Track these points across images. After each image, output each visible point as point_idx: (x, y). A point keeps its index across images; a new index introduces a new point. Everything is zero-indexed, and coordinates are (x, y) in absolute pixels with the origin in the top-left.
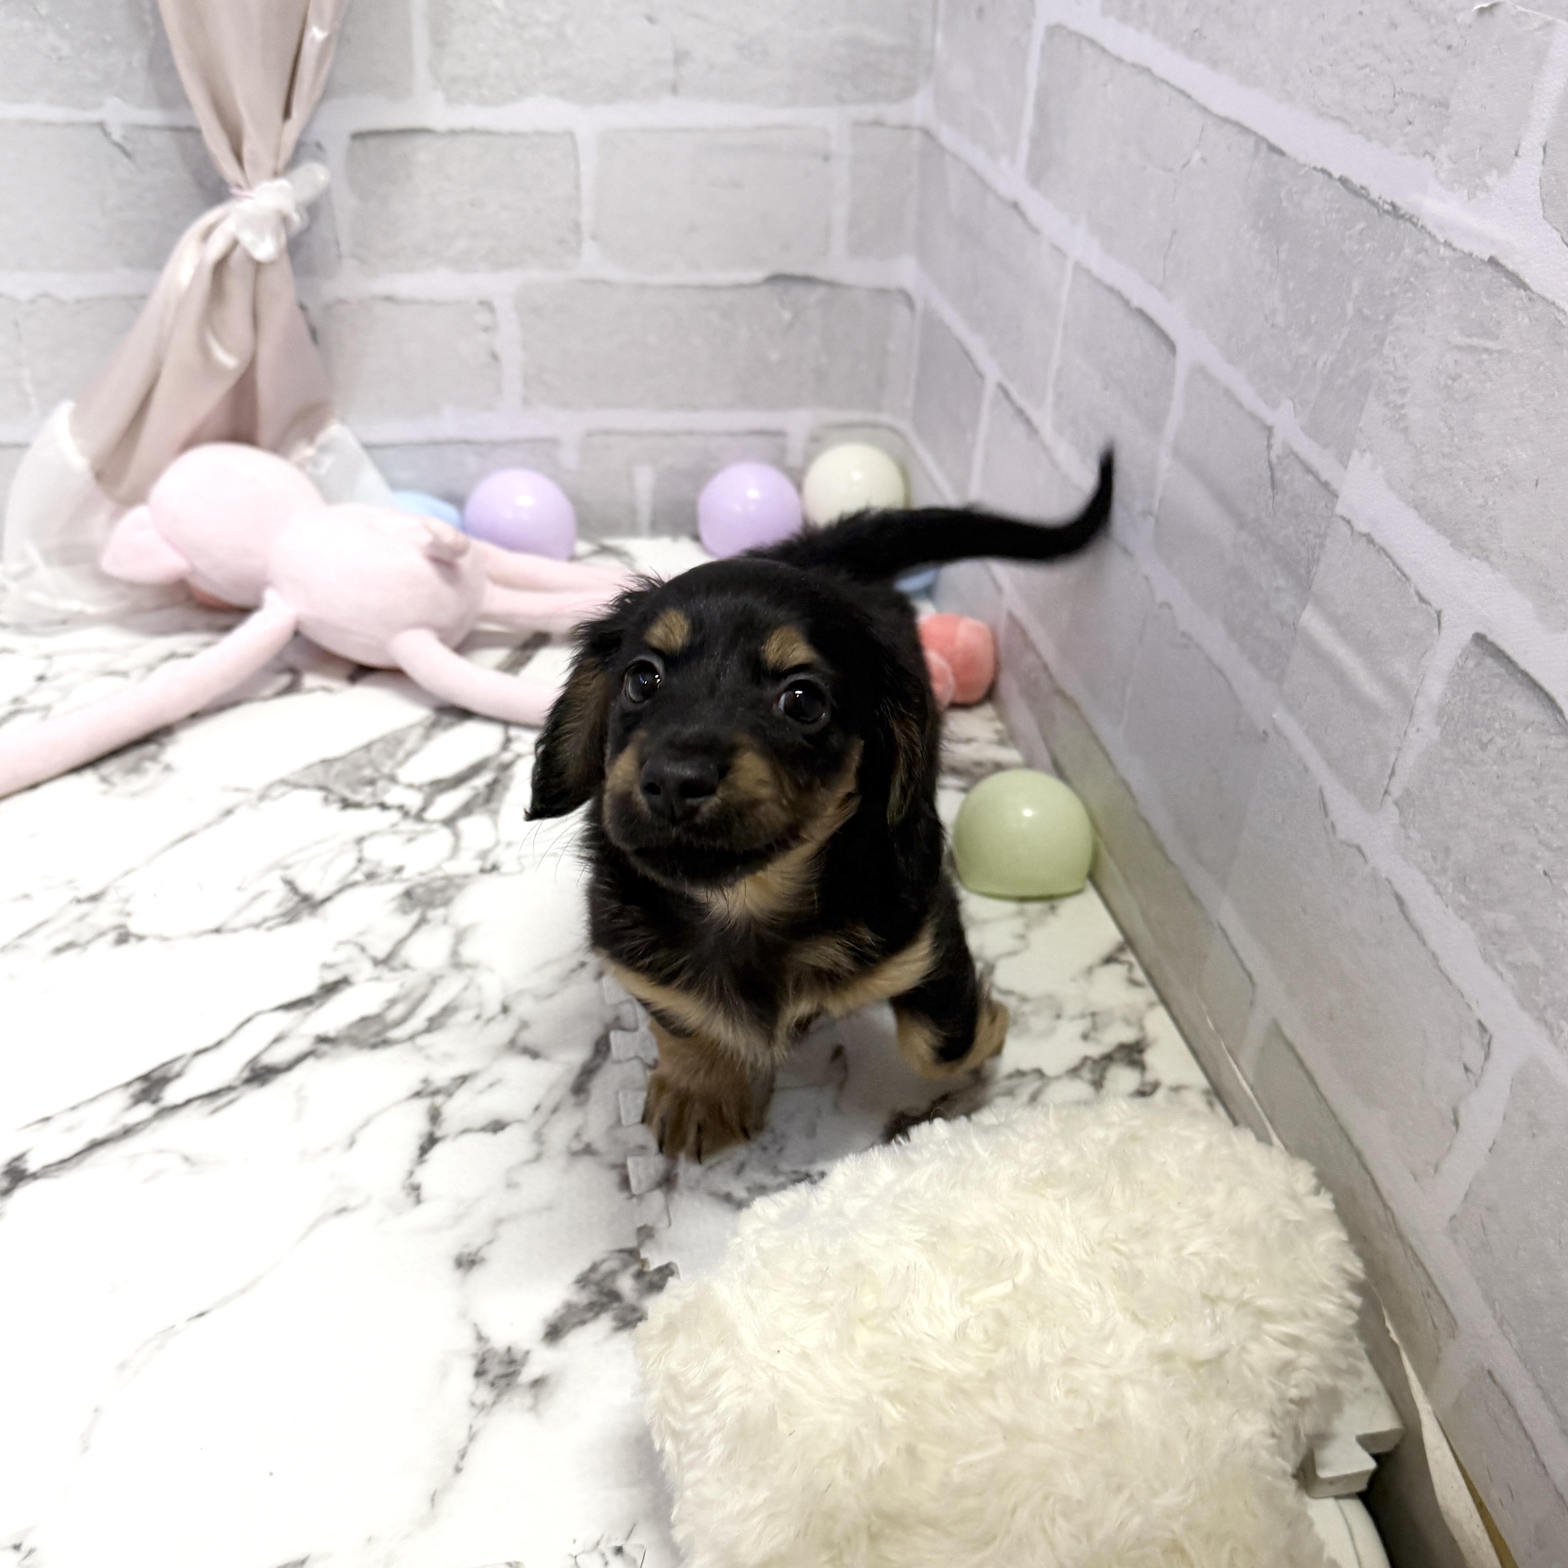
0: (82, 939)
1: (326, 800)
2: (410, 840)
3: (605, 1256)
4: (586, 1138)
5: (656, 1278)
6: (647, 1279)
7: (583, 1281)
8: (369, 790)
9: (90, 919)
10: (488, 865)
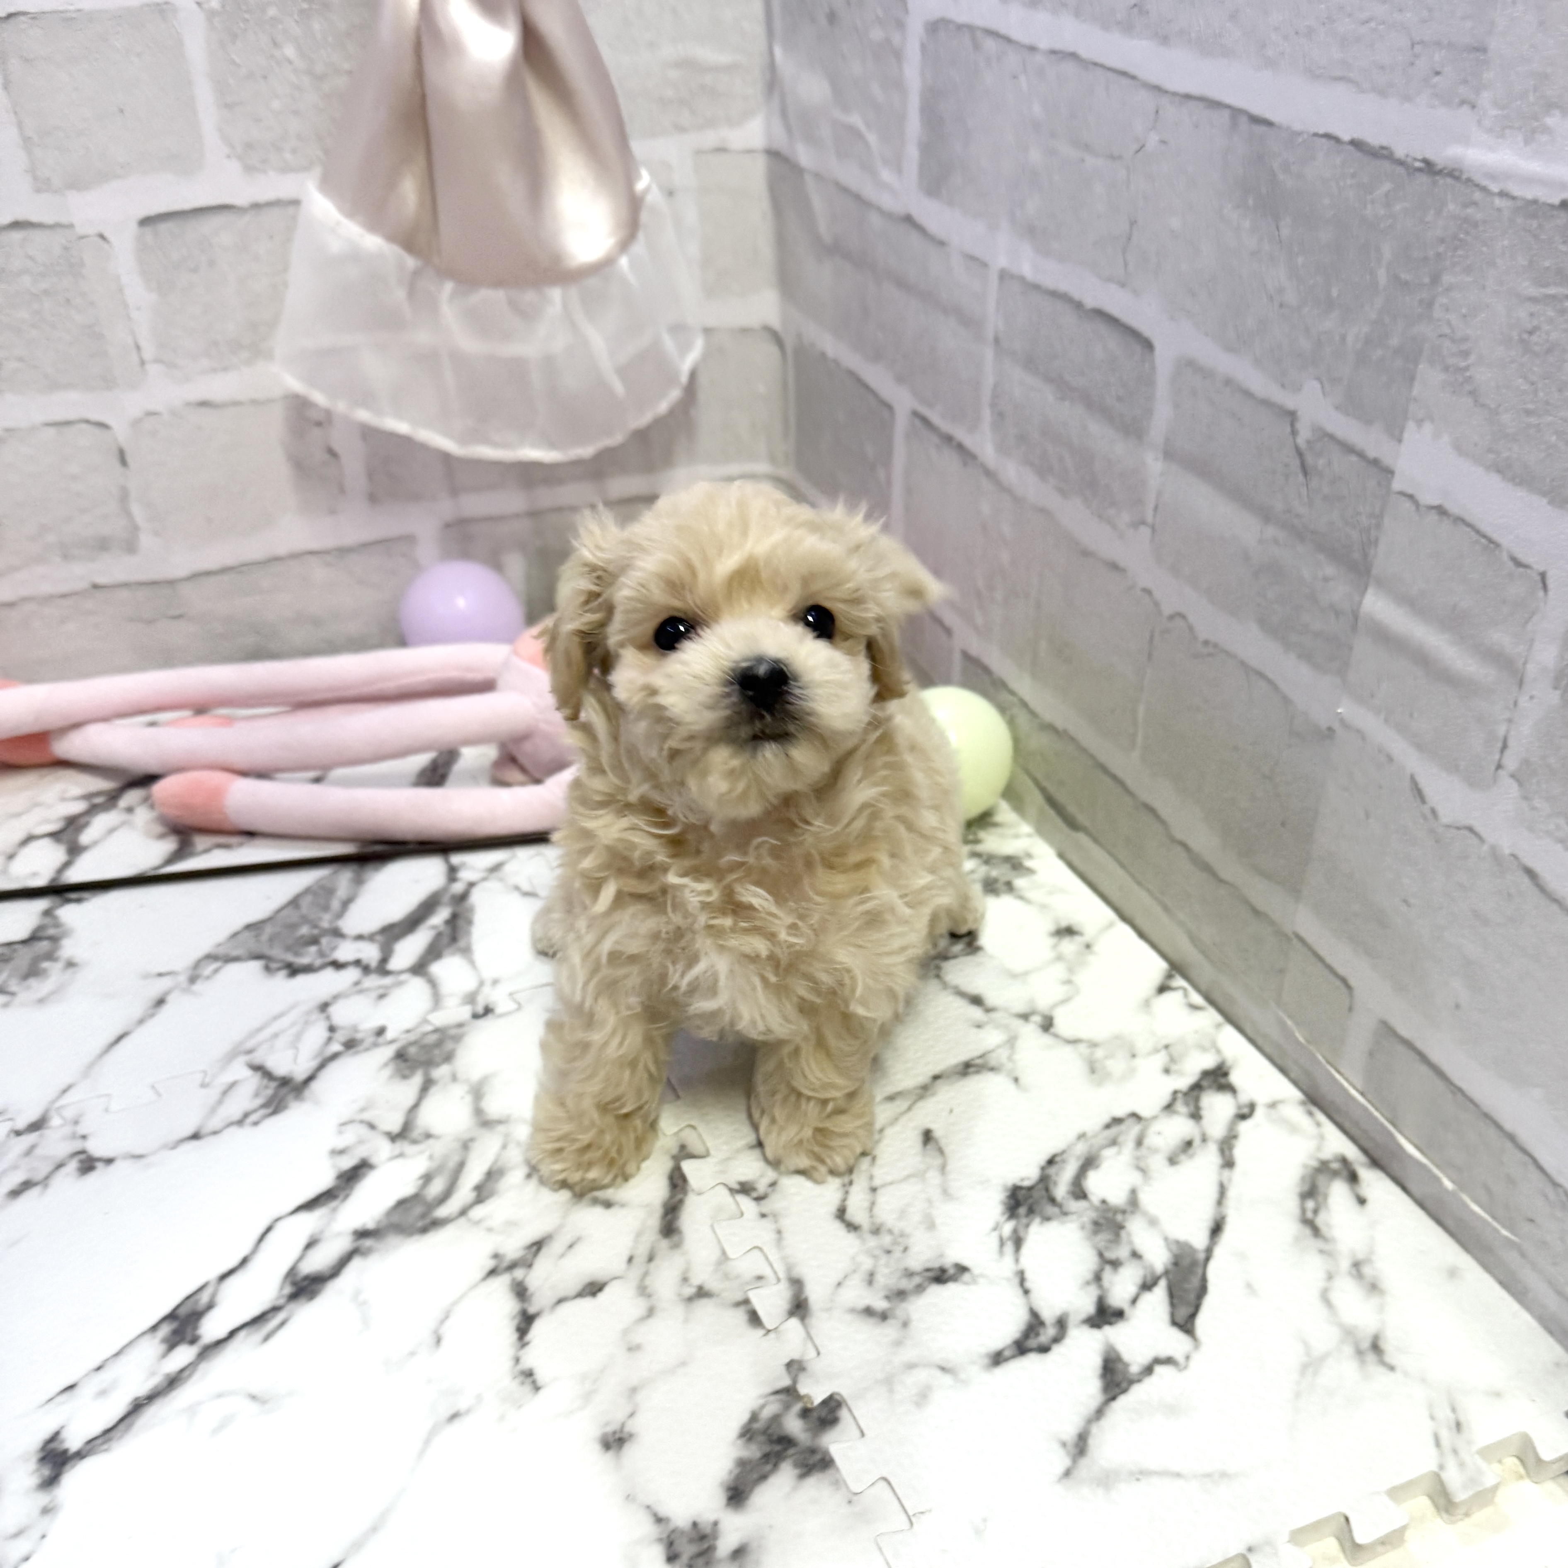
0: (39, 1176)
1: (267, 969)
2: (382, 997)
3: (761, 1401)
4: (697, 1280)
5: (824, 1413)
6: (815, 1414)
7: (748, 1433)
8: (313, 949)
9: (38, 1152)
10: (480, 1009)
